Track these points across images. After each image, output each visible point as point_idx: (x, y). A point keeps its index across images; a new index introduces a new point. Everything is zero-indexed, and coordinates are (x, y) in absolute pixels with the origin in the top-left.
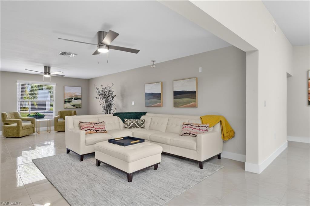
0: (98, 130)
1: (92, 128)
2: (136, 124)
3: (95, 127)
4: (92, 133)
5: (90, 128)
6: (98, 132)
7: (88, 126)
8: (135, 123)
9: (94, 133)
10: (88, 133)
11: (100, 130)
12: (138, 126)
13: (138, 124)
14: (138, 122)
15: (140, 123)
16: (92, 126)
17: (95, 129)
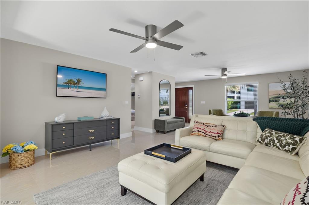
0: (208, 133)
1: (202, 130)
2: (276, 141)
3: (206, 129)
4: (200, 135)
5: (200, 130)
6: (207, 136)
7: (199, 126)
8: (275, 139)
9: (202, 136)
10: (196, 134)
11: (210, 134)
12: (278, 145)
13: (280, 141)
14: (283, 138)
15: (285, 141)
16: (202, 127)
17: (204, 132)
